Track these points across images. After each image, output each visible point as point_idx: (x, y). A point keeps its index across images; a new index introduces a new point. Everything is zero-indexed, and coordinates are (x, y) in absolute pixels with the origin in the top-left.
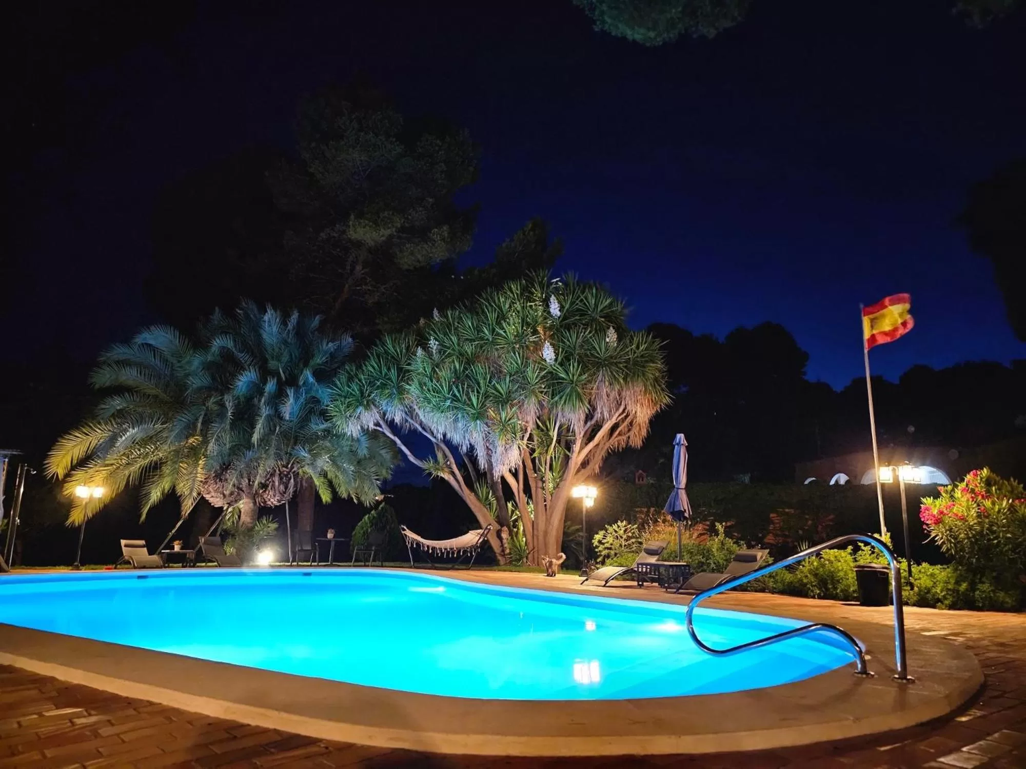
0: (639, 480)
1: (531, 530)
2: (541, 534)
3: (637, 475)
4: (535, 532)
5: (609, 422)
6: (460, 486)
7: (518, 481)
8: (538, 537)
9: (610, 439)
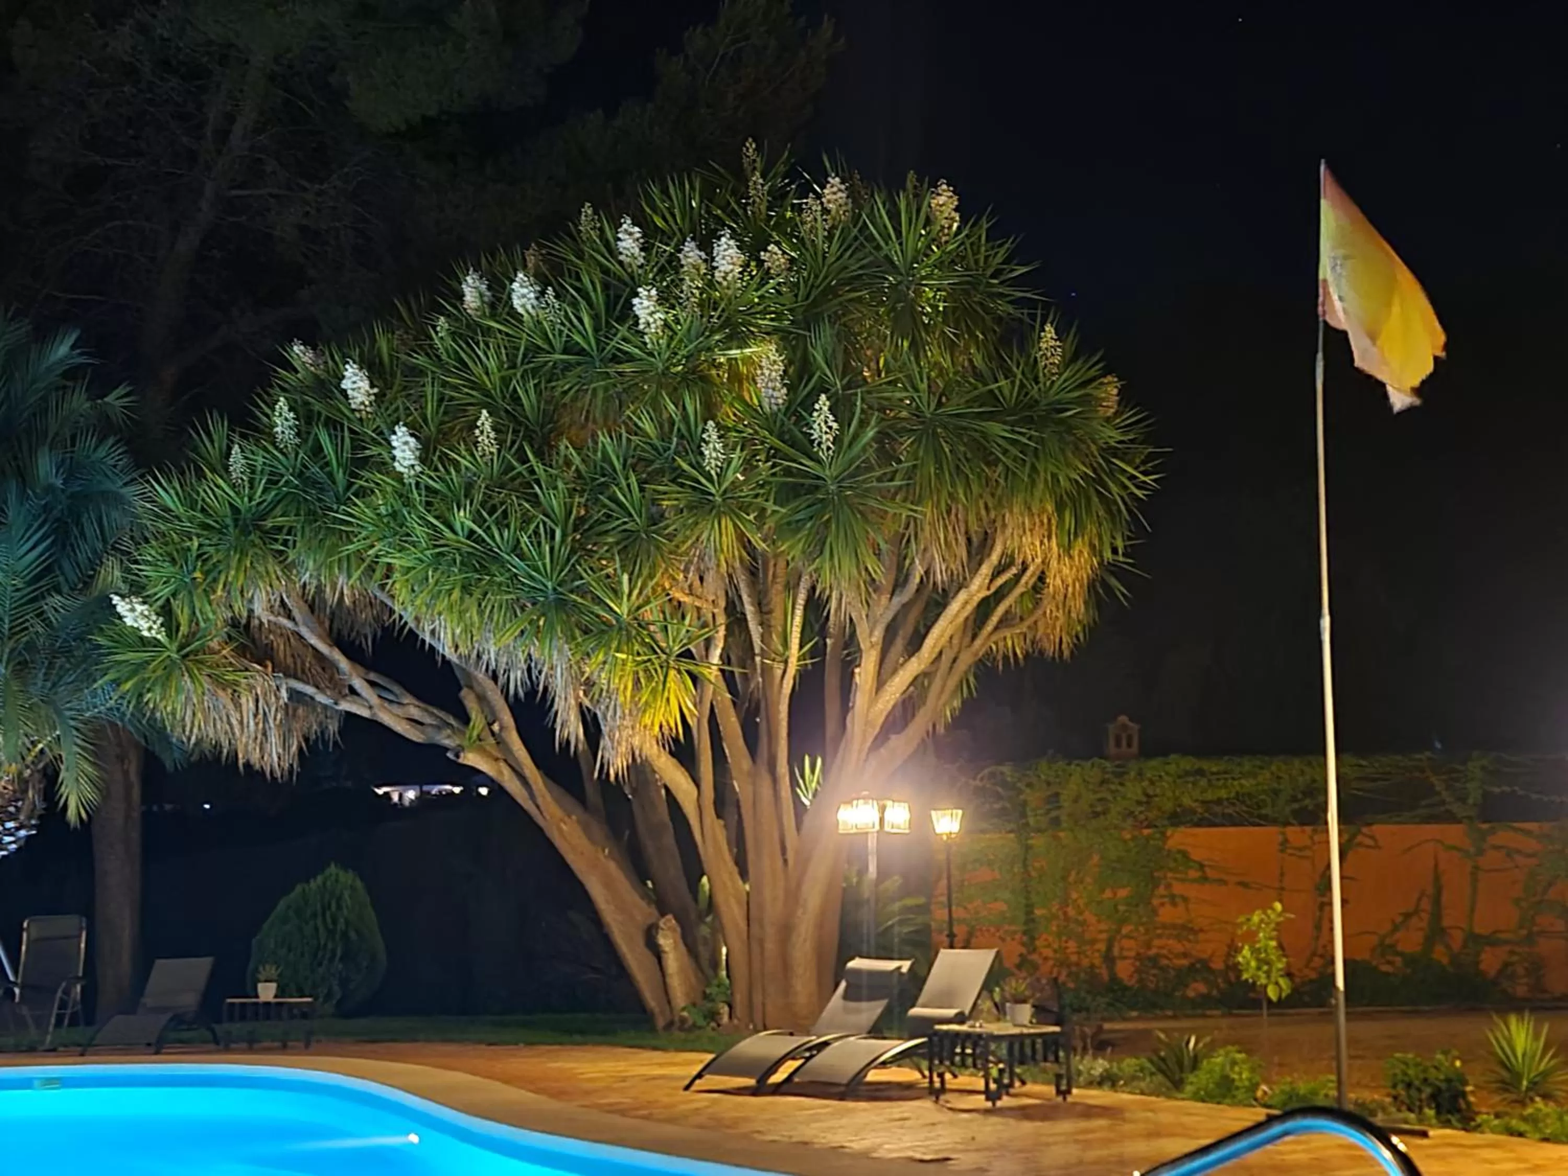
0: (1118, 744)
1: (745, 928)
2: (770, 932)
3: (1112, 728)
4: (755, 929)
5: (962, 596)
6: (532, 796)
7: (697, 783)
8: (761, 942)
9: (974, 637)
